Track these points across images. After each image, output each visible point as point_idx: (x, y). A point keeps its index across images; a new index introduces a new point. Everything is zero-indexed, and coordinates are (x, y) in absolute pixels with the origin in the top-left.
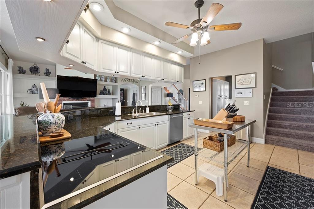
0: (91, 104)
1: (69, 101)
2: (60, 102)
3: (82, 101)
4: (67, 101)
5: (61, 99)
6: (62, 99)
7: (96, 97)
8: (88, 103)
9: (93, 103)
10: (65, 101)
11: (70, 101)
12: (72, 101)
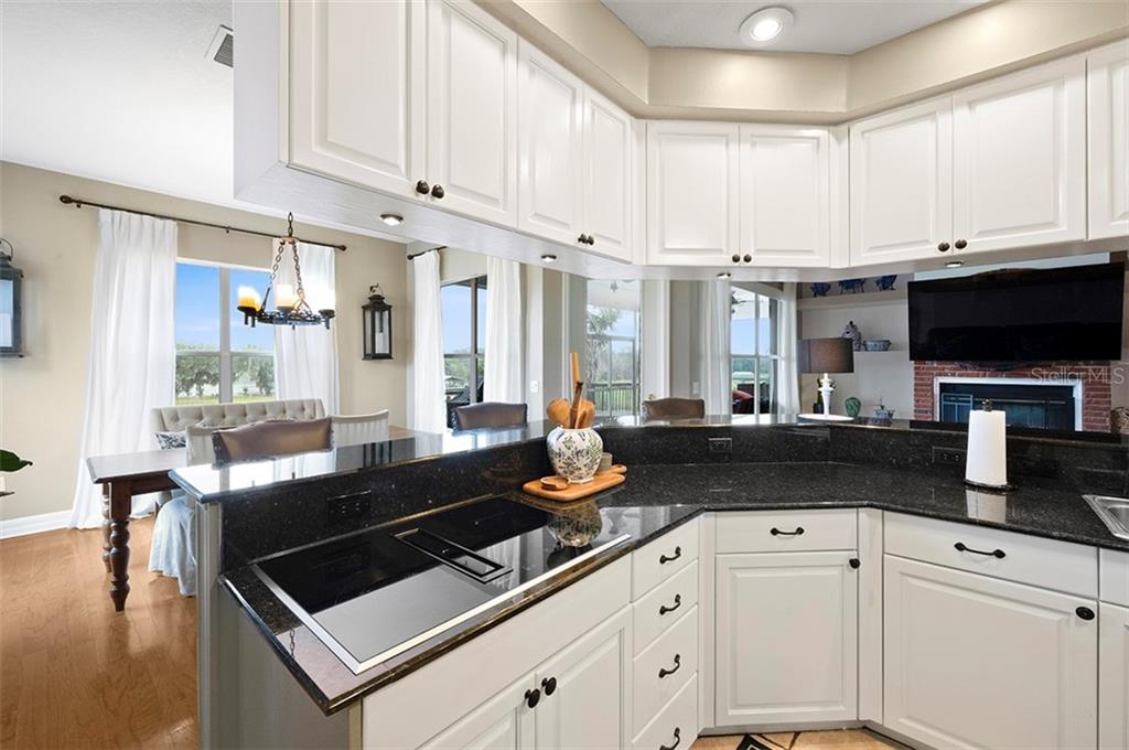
0: (1086, 394)
1: (961, 376)
2: (922, 379)
3: (1025, 376)
4: (953, 375)
5: (928, 369)
6: (934, 369)
7: (1119, 358)
8: (1071, 388)
9: (1097, 391)
10: (946, 375)
11: (968, 376)
12: (978, 376)
